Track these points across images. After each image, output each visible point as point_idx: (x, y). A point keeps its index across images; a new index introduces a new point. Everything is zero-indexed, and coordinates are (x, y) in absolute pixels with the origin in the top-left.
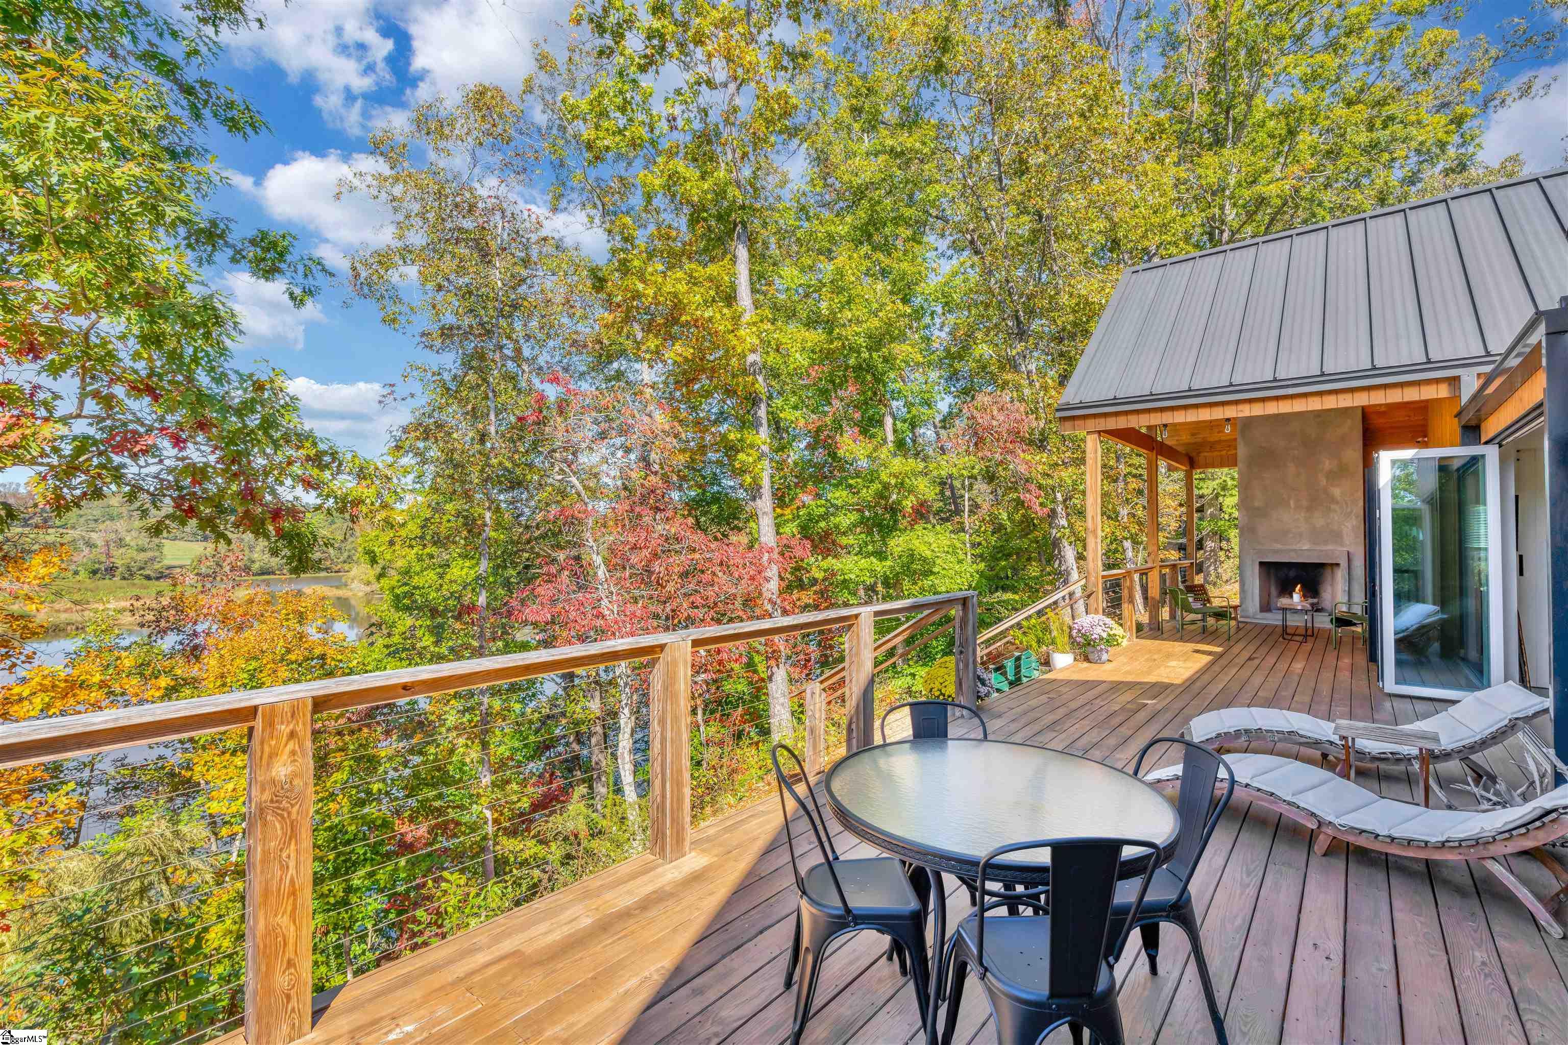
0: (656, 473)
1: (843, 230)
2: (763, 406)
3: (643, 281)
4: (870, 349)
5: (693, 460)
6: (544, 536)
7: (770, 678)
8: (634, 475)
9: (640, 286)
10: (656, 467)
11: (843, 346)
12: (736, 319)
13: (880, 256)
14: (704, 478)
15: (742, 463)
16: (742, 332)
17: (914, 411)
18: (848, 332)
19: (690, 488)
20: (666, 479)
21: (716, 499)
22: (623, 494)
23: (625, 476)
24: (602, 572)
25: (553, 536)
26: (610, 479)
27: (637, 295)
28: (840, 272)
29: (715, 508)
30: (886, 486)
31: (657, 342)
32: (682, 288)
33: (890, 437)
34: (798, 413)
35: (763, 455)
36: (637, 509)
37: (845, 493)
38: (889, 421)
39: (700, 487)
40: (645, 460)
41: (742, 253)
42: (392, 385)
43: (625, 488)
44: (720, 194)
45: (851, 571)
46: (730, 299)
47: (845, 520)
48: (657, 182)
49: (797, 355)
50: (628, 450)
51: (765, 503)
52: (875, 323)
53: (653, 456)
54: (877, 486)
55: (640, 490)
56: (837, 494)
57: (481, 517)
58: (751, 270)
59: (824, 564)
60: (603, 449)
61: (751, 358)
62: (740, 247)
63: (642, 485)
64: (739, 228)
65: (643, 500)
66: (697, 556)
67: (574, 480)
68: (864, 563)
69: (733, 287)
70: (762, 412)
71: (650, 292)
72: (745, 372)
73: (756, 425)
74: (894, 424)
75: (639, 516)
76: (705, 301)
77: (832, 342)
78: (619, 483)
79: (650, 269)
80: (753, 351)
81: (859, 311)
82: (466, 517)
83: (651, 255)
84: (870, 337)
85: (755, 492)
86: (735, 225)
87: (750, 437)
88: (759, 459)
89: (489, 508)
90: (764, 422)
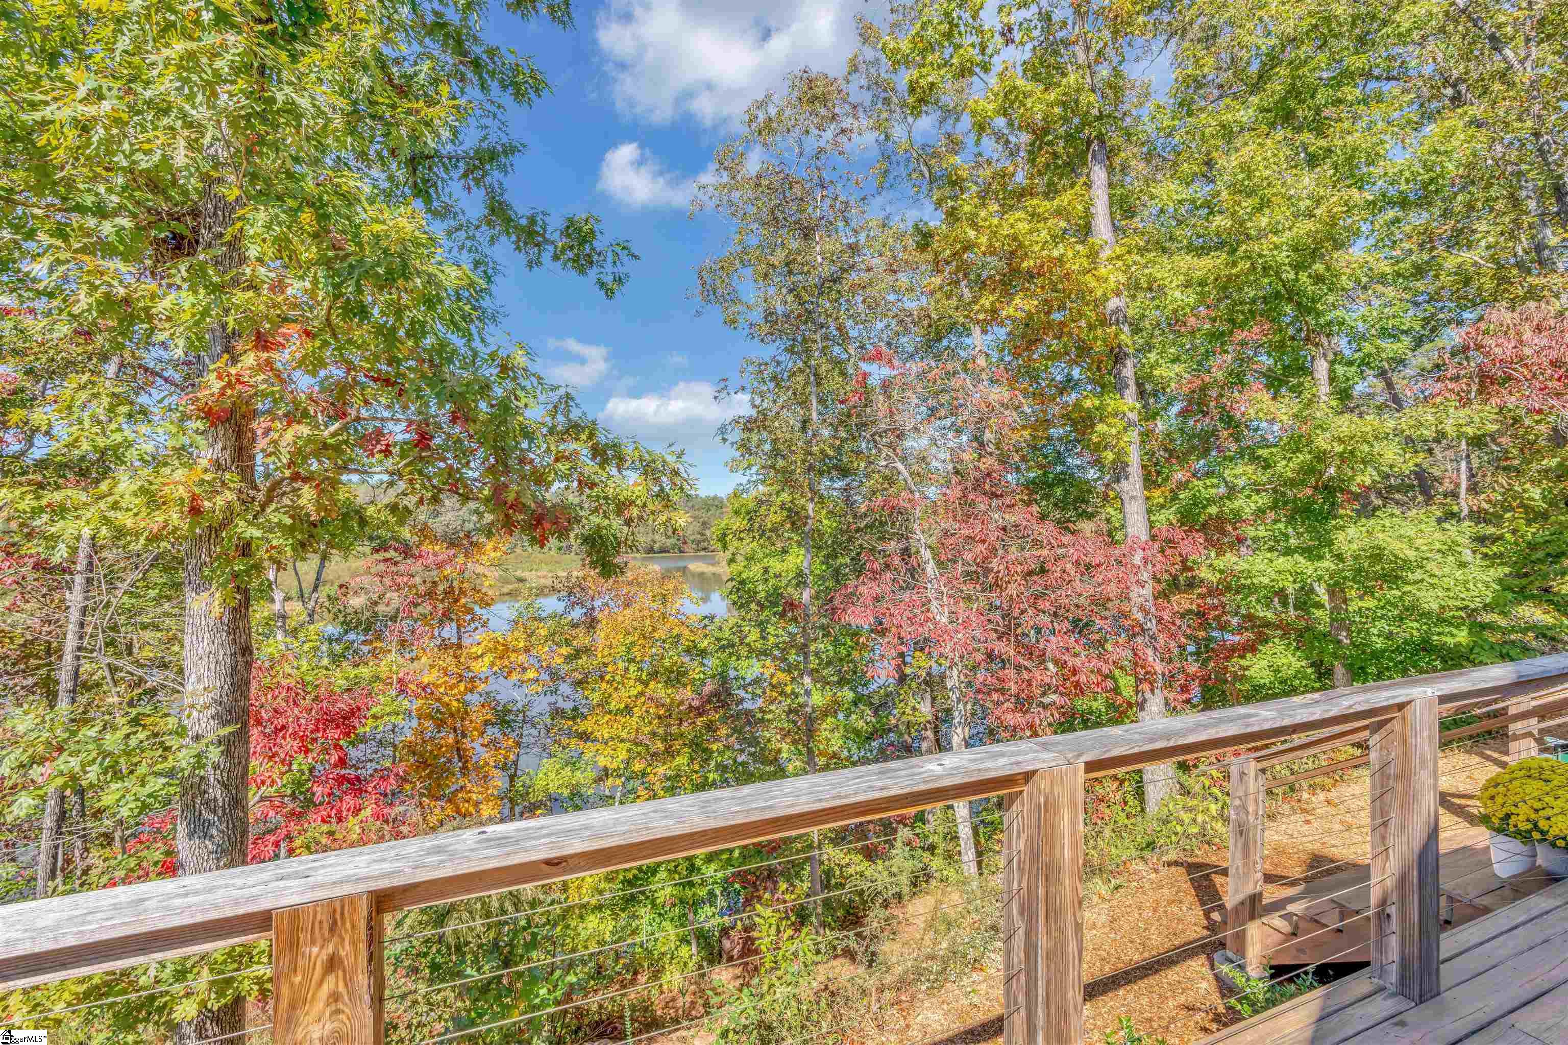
0: (991, 454)
1: (1244, 115)
2: (1129, 363)
3: (974, 226)
4: (1297, 267)
5: (1034, 438)
6: (870, 526)
7: (1141, 706)
8: (966, 457)
9: (972, 234)
10: (991, 448)
11: (1253, 267)
12: (1093, 256)
13: (1307, 137)
14: (1046, 457)
15: (1103, 436)
16: (1103, 271)
17: (1368, 348)
18: (1264, 247)
19: (1029, 469)
20: (1003, 460)
21: (1060, 480)
22: (955, 479)
23: (956, 460)
24: (931, 568)
25: (879, 528)
26: (941, 461)
27: (968, 247)
28: (1247, 169)
29: (1059, 491)
30: (1321, 457)
31: (991, 298)
32: (1023, 227)
33: (1324, 388)
34: (1177, 368)
35: (1130, 424)
36: (971, 496)
37: (1250, 469)
38: (1322, 368)
39: (1041, 467)
40: (978, 439)
41: (1099, 175)
42: (726, 380)
43: (957, 472)
44: (1069, 104)
45: (1262, 573)
46: (1085, 230)
47: (1246, 505)
48: (991, 107)
49: (1177, 294)
50: (959, 431)
51: (1132, 486)
52: (1306, 226)
53: (988, 436)
54: (1304, 457)
55: (973, 474)
56: (1238, 471)
57: (803, 508)
58: (1111, 196)
59: (1220, 563)
60: (931, 430)
61: (1114, 303)
62: (1097, 168)
63: (977, 469)
64: (1095, 146)
65: (978, 485)
66: (1045, 552)
67: (901, 467)
68: (1282, 562)
69: (1088, 216)
70: (1128, 371)
71: (983, 240)
72: (1103, 323)
73: (1120, 387)
74: (1331, 371)
75: (972, 504)
76: (1054, 237)
77: (1234, 264)
78: (950, 467)
79: (983, 214)
80: (1118, 294)
81: (1281, 214)
82: (789, 510)
83: (983, 197)
84: (1296, 250)
85: (1120, 471)
86: (1089, 142)
87: (1112, 403)
88: (1125, 429)
89: (812, 500)
90: (1132, 382)
